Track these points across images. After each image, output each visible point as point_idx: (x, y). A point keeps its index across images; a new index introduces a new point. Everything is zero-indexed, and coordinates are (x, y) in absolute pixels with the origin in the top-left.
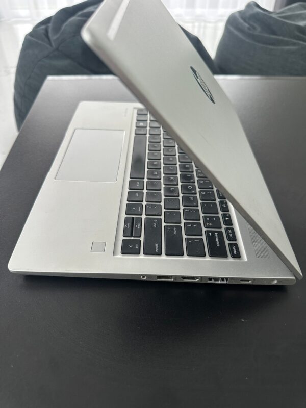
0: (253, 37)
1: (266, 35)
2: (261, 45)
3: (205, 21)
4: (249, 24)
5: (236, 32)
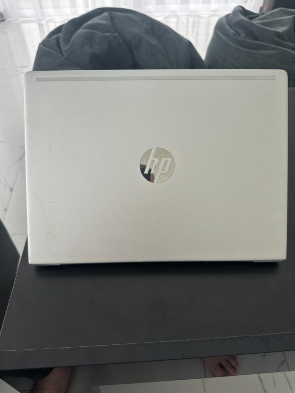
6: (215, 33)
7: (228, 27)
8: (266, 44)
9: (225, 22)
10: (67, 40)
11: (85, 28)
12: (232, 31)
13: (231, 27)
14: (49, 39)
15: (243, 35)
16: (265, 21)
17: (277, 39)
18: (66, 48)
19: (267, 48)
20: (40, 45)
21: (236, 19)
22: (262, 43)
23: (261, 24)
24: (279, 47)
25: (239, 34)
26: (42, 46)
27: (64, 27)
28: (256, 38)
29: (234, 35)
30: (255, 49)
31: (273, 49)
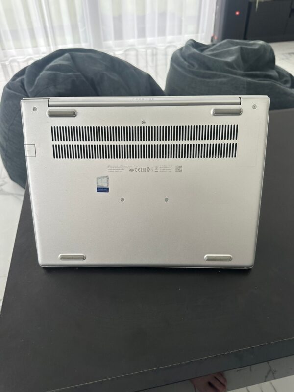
0: (193, 73)
1: (203, 71)
2: (199, 79)
3: (156, 49)
4: (189, 62)
5: (179, 69)
6: (172, 65)
7: (182, 60)
8: (218, 73)
9: (179, 55)
10: (31, 82)
11: (48, 70)
12: (186, 63)
13: (185, 60)
14: (14, 82)
15: (196, 66)
16: (215, 52)
17: (227, 68)
18: (31, 90)
19: (220, 77)
20: (4, 88)
21: (189, 52)
22: (214, 72)
23: (211, 55)
24: (230, 75)
25: (193, 65)
26: (7, 89)
27: (27, 70)
28: (209, 68)
29: (189, 66)
30: (209, 78)
31: (225, 77)
